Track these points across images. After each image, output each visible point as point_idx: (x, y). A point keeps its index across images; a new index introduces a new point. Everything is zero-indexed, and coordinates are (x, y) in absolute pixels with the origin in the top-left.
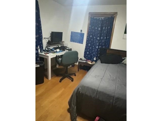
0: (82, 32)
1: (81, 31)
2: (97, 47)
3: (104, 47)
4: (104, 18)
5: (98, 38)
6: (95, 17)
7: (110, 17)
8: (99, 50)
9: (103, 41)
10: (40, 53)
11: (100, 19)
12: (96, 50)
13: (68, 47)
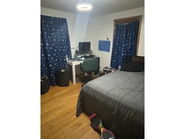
0: (109, 41)
1: (108, 39)
2: (123, 55)
3: (129, 54)
4: (128, 24)
5: (124, 45)
6: (120, 23)
7: (134, 22)
8: (124, 57)
9: (128, 48)
10: (68, 61)
11: (125, 25)
12: (122, 58)
13: (96, 56)
